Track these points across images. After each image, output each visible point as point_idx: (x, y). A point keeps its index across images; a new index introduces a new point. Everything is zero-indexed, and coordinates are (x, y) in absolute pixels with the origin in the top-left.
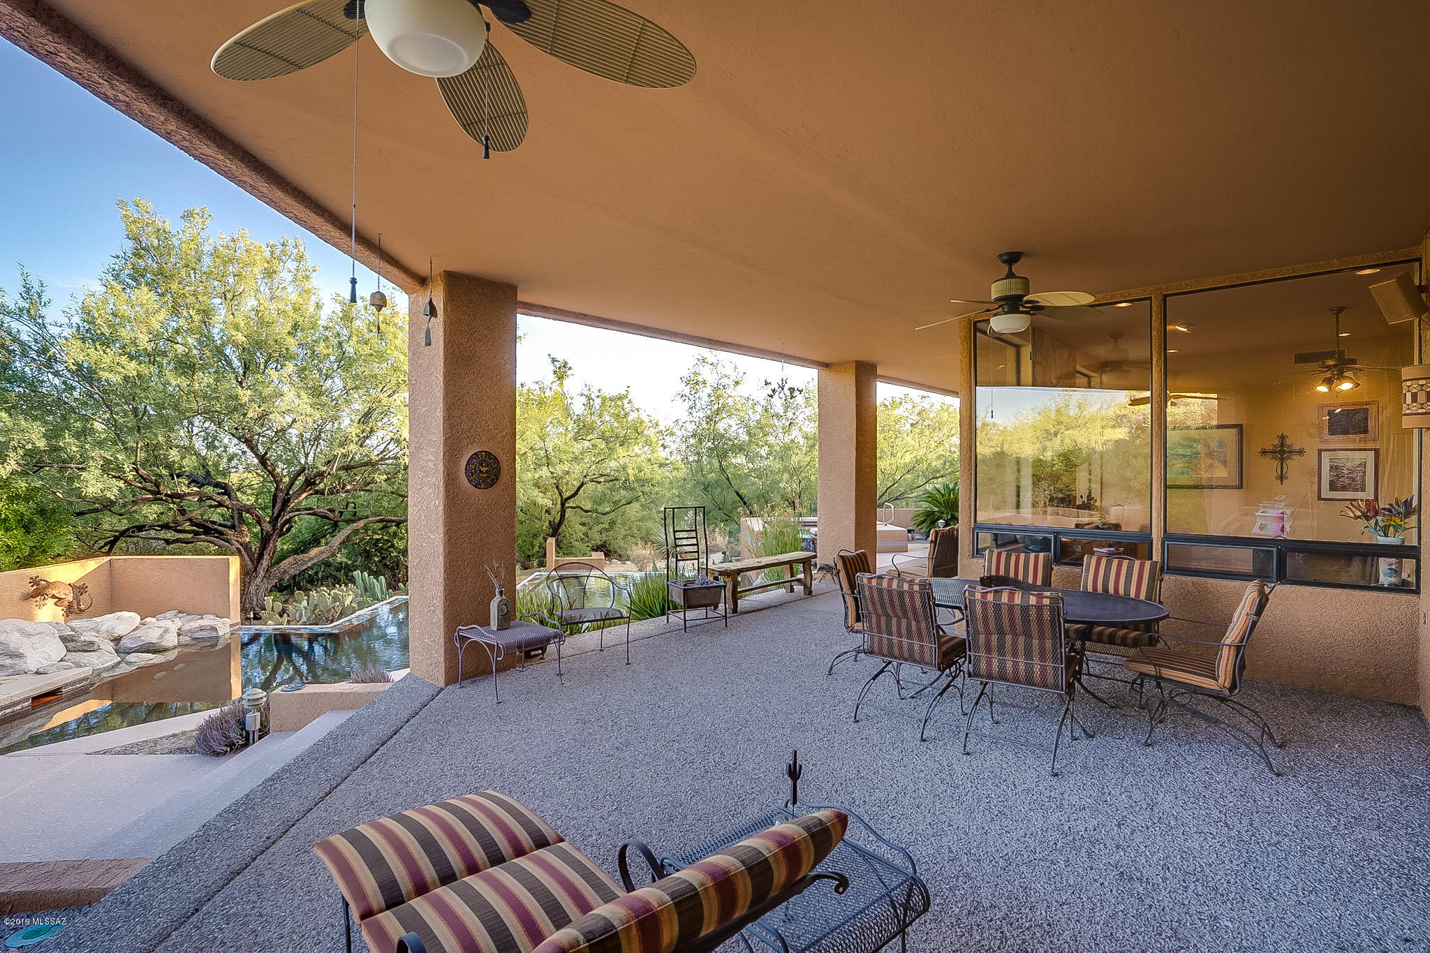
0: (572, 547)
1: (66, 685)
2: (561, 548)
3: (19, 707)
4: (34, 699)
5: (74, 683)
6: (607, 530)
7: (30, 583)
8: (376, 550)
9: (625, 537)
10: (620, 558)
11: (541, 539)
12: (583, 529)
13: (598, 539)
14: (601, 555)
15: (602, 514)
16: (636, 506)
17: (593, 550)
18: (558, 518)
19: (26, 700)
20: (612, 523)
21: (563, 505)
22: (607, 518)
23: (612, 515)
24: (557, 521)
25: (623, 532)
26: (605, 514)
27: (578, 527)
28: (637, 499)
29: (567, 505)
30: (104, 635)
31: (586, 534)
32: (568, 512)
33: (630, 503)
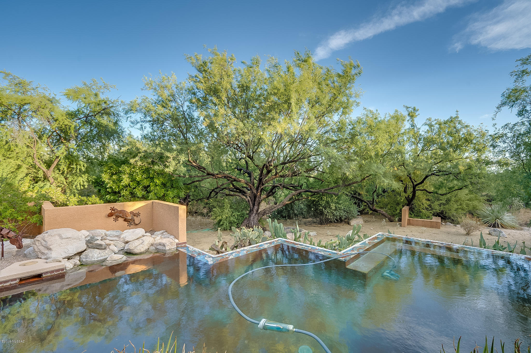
0: (421, 212)
1: (47, 273)
2: (413, 212)
3: (8, 284)
4: (21, 280)
5: (52, 272)
6: (444, 204)
7: (110, 210)
8: (313, 205)
9: (456, 210)
10: (453, 222)
11: (401, 206)
12: (428, 203)
13: (437, 209)
14: (438, 220)
15: (441, 195)
16: (466, 191)
17: (434, 215)
18: (411, 195)
19: (15, 280)
20: (448, 201)
21: (414, 188)
22: (445, 197)
23: (449, 196)
24: (410, 197)
25: (456, 206)
26: (443, 195)
27: (424, 201)
28: (466, 186)
29: (417, 188)
30: (122, 240)
31: (430, 206)
32: (418, 193)
33: (461, 189)
